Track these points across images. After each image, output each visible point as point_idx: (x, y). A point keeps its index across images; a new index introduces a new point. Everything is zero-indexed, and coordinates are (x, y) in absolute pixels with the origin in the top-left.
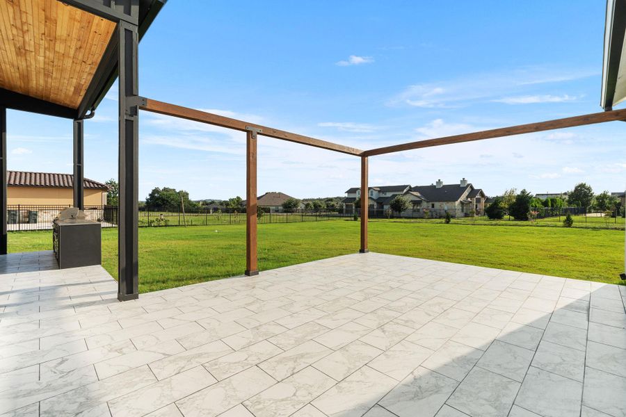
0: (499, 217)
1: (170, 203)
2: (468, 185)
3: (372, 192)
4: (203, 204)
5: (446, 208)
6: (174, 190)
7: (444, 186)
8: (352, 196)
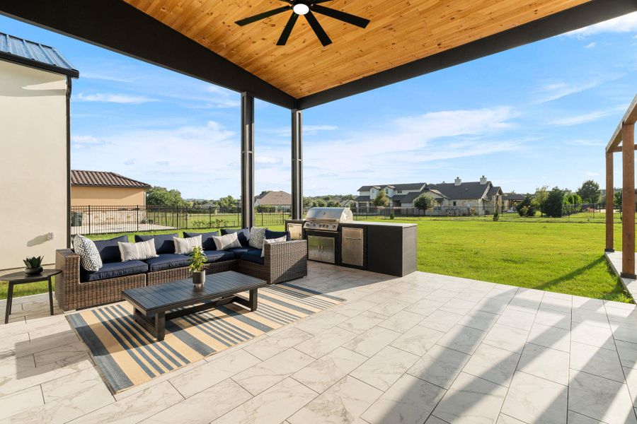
0: (531, 214)
1: (163, 203)
2: (488, 182)
3: (387, 190)
4: (195, 204)
5: (468, 206)
6: (165, 189)
7: (462, 184)
8: (365, 194)
